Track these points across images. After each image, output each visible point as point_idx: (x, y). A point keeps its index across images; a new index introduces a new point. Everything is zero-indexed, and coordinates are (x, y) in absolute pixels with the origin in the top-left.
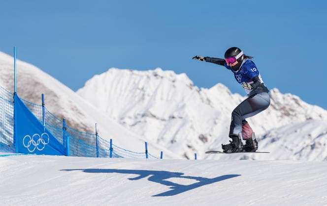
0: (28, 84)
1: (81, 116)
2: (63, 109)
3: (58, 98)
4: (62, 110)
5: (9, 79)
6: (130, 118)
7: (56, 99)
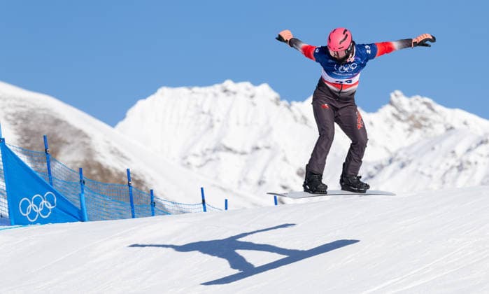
0: (46, 123)
1: (126, 161)
2: (99, 153)
3: (90, 138)
4: (98, 156)
5: (18, 119)
6: (196, 155)
7: (86, 140)
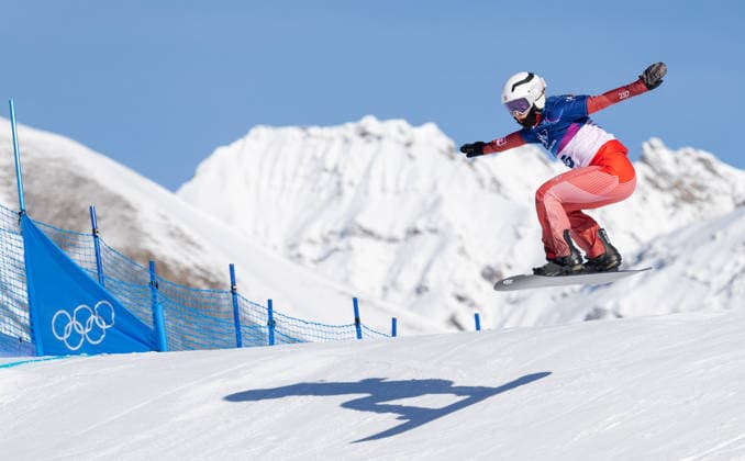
0: (59, 183)
1: (193, 249)
2: (148, 235)
3: (134, 210)
4: (147, 239)
6: (312, 242)
7: (128, 213)
